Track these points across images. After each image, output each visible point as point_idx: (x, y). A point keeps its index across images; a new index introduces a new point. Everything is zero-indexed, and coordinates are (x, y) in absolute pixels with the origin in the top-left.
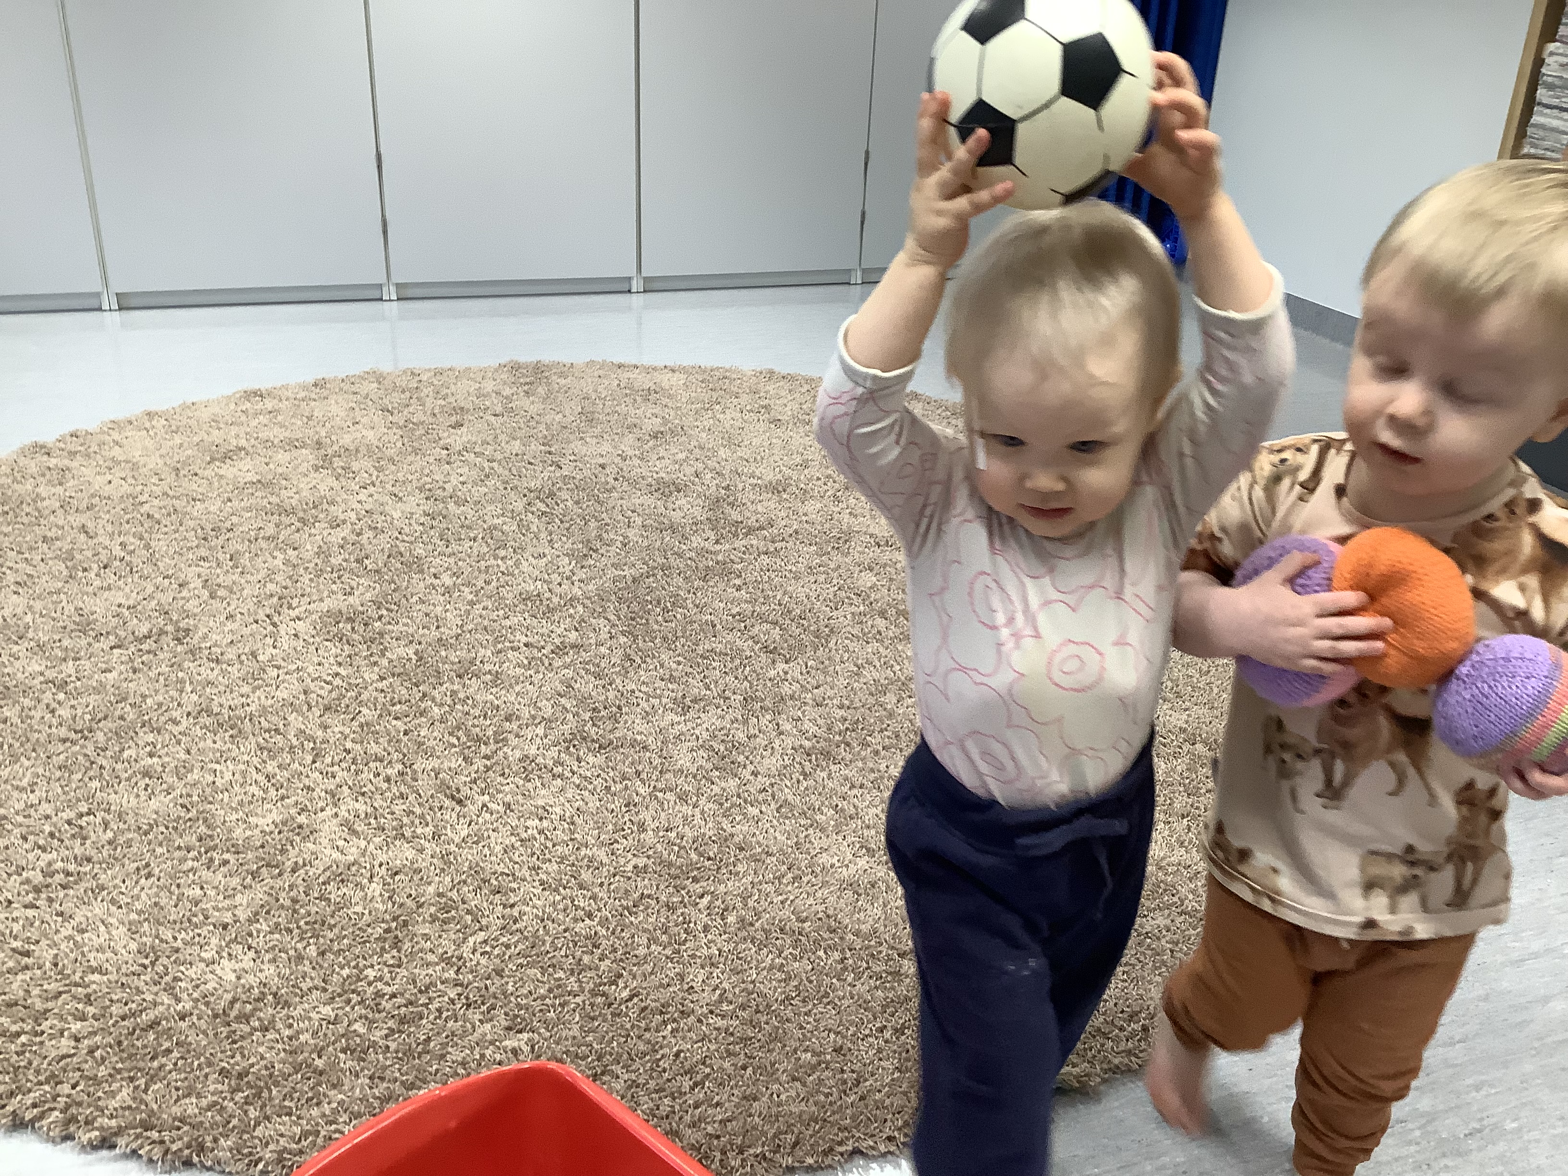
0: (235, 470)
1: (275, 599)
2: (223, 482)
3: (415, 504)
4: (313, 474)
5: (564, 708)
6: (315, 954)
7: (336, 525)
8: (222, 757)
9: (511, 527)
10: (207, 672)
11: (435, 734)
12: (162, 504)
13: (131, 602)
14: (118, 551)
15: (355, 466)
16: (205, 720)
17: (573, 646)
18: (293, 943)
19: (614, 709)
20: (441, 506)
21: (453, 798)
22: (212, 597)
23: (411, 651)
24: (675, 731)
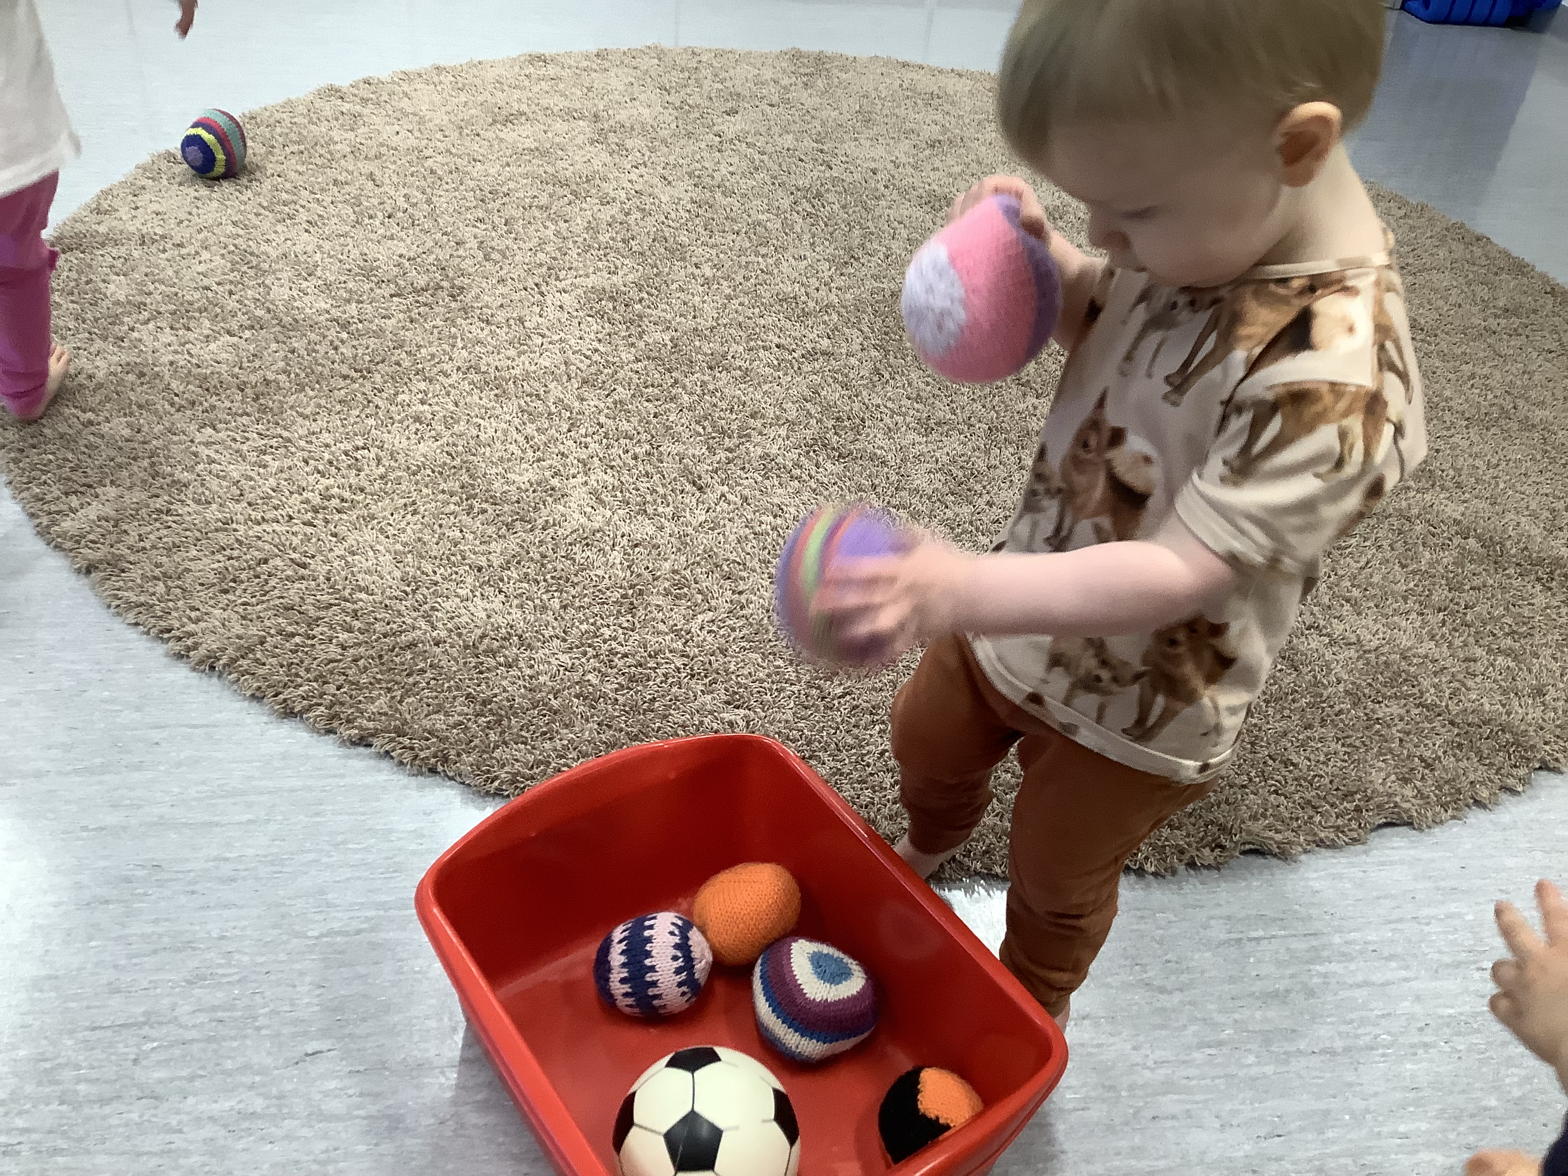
0: (515, 134)
1: (544, 269)
2: (503, 145)
3: (683, 189)
4: (588, 148)
5: (808, 412)
6: (558, 607)
7: (605, 202)
8: (487, 414)
9: (775, 225)
10: (477, 330)
11: (683, 421)
12: (444, 161)
13: (412, 254)
14: (402, 203)
15: (629, 144)
16: (473, 376)
17: (824, 353)
18: (539, 593)
19: (857, 421)
20: (708, 194)
21: (694, 484)
22: (487, 258)
23: (667, 338)
24: (915, 451)
